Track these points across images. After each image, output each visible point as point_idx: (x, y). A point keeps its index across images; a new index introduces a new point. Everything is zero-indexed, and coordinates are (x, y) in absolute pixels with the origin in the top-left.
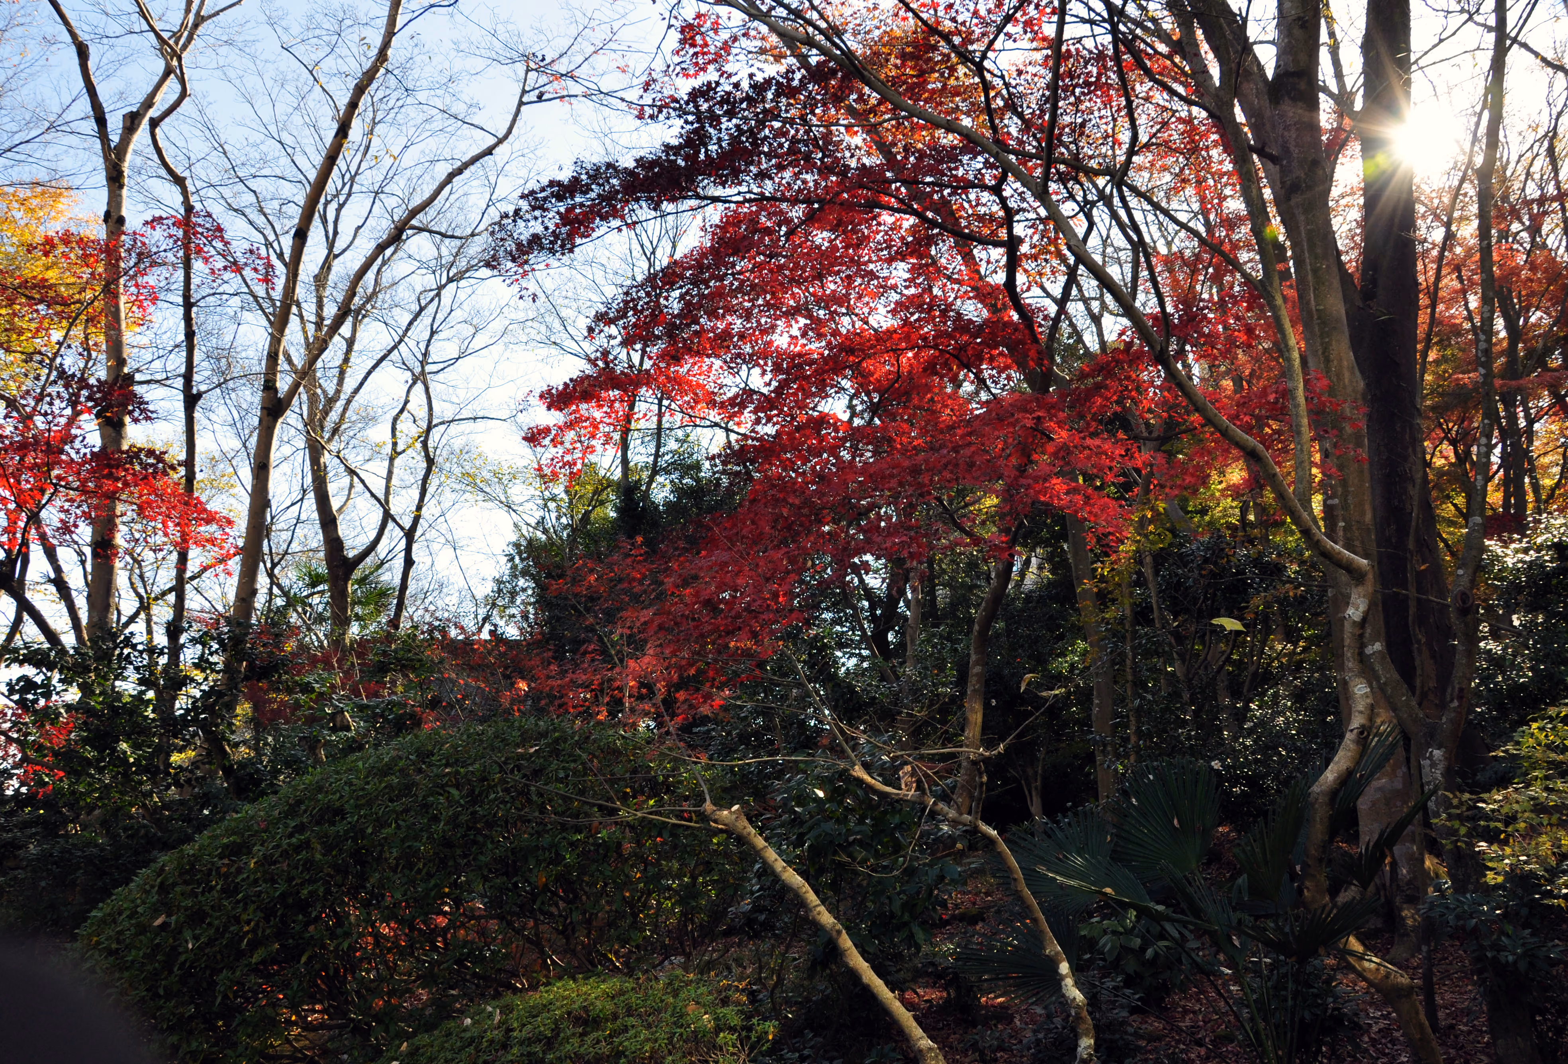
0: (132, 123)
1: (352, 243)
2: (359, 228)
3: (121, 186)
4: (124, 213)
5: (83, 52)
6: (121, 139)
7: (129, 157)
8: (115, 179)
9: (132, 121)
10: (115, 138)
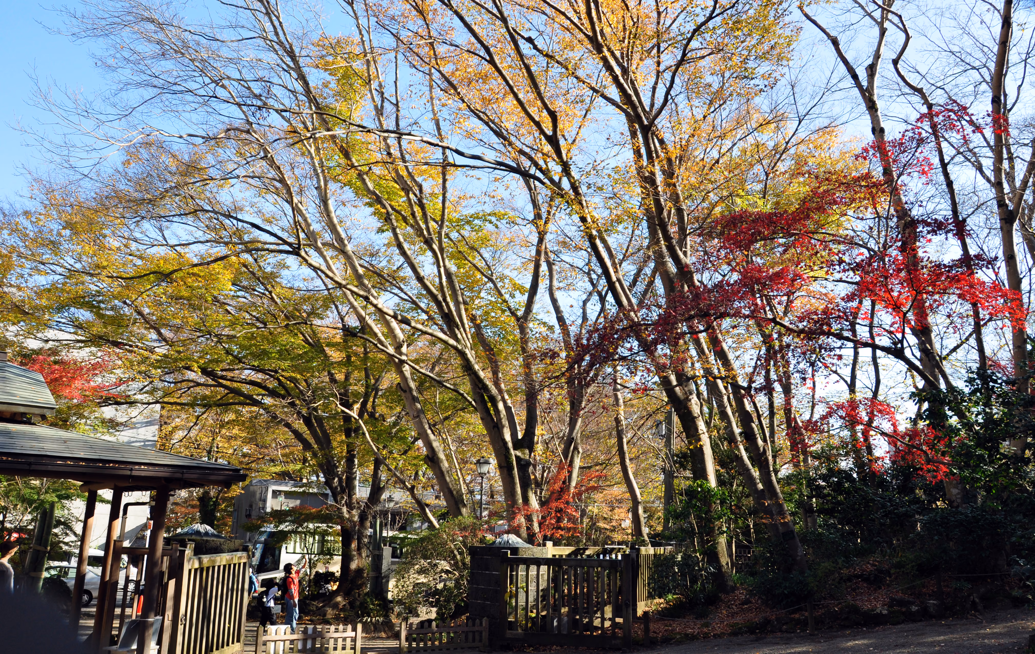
0: (872, 71)
1: (1018, 98)
2: (1020, 86)
3: (876, 110)
4: (883, 125)
5: (835, 42)
6: (869, 83)
7: (876, 91)
8: (872, 107)
9: (871, 70)
10: (865, 84)
